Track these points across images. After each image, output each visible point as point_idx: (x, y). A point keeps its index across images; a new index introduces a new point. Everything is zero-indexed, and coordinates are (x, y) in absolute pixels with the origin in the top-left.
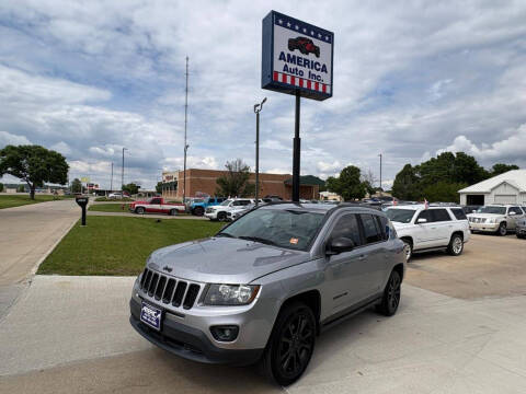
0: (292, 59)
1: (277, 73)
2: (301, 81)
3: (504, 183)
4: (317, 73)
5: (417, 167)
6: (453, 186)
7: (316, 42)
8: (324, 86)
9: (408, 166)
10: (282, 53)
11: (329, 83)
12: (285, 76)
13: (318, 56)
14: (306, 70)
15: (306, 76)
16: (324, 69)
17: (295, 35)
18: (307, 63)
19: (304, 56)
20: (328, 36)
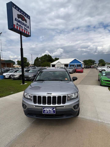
0: (19, 21)
1: (15, 25)
2: (22, 29)
3: (59, 62)
4: (27, 28)
5: (40, 58)
6: (48, 63)
7: (26, 18)
8: (29, 33)
9: (37, 58)
10: (16, 19)
11: (30, 32)
12: (17, 27)
13: (26, 23)
14: (23, 26)
15: (23, 28)
16: (28, 27)
17: (19, 13)
18: (23, 24)
19: (22, 21)
20: (28, 17)
